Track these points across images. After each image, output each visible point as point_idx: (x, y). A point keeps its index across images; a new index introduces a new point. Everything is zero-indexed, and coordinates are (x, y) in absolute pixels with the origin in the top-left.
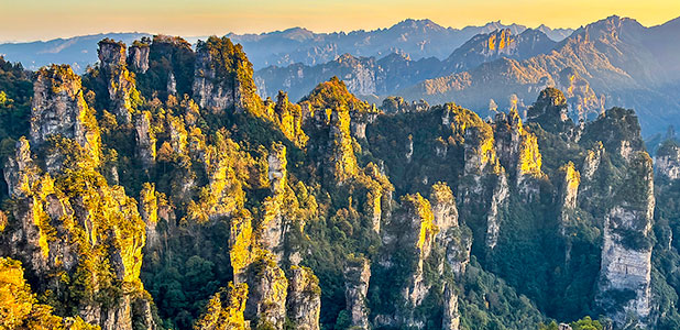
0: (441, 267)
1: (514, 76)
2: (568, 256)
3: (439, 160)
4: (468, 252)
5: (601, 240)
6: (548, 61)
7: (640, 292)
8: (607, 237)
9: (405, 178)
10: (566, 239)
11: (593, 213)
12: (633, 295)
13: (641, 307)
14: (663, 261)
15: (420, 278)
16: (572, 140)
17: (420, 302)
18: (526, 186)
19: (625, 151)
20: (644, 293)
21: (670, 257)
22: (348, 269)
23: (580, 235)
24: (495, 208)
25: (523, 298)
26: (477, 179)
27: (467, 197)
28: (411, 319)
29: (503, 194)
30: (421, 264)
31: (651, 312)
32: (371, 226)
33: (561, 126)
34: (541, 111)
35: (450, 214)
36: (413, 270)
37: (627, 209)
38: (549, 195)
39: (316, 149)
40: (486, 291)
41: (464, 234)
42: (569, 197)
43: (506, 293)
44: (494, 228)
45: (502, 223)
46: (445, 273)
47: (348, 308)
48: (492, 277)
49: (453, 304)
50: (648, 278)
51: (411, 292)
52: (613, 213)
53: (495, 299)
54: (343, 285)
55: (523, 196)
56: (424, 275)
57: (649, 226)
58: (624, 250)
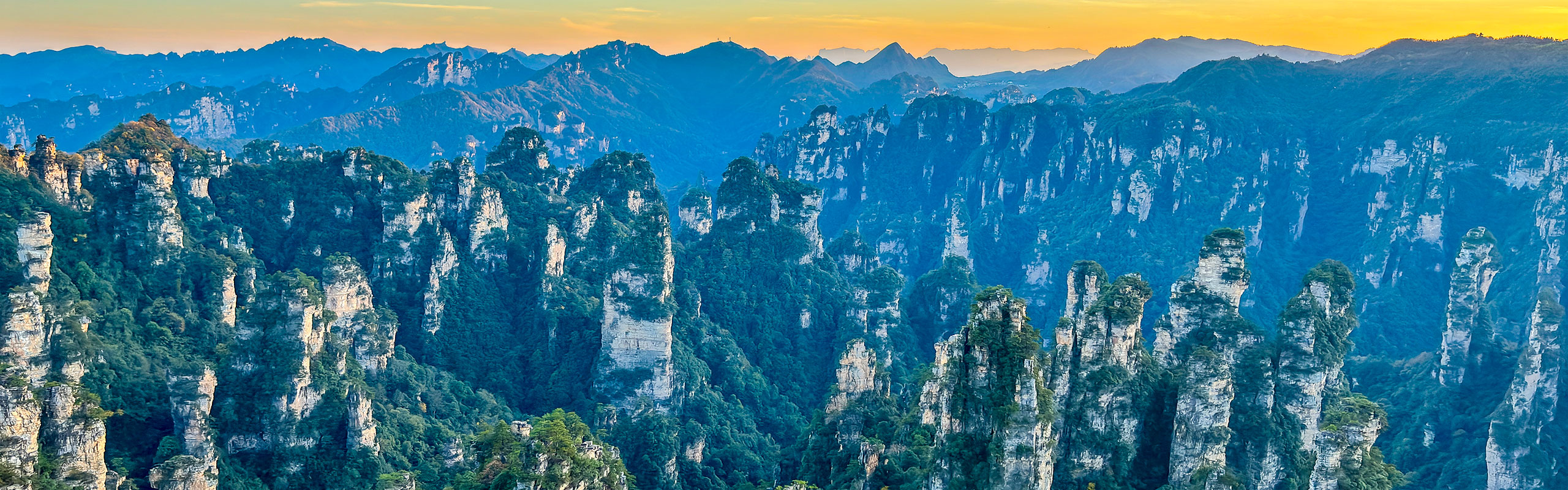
0: (342, 366)
1: (469, 111)
2: (552, 334)
3: (339, 223)
4: (392, 342)
5: (600, 312)
6: (522, 94)
7: (657, 370)
8: (609, 308)
9: (281, 248)
10: (549, 314)
11: (590, 280)
12: (648, 374)
13: (661, 387)
14: (691, 331)
15: (307, 381)
16: (557, 192)
17: (307, 414)
18: (484, 251)
19: (635, 203)
20: (664, 371)
21: (699, 324)
22: (174, 379)
23: (570, 308)
24: (435, 282)
25: (483, 393)
26: (405, 245)
27: (389, 270)
28: (293, 437)
29: (448, 263)
30: (306, 363)
31: (674, 393)
32: (219, 318)
33: (538, 175)
34: (507, 156)
35: (358, 294)
36: (296, 371)
37: (635, 272)
38: (523, 262)
39: (111, 216)
40: (422, 388)
41: (385, 319)
42: (552, 263)
43: (454, 389)
44: (435, 307)
45: (448, 301)
46: (349, 371)
47: (176, 432)
48: (431, 371)
49: (364, 410)
50: (668, 352)
51: (291, 400)
52: (616, 277)
53: (436, 398)
54: (167, 401)
55: (481, 263)
56: (313, 377)
57: (667, 291)
58: (632, 322)
